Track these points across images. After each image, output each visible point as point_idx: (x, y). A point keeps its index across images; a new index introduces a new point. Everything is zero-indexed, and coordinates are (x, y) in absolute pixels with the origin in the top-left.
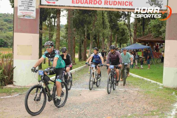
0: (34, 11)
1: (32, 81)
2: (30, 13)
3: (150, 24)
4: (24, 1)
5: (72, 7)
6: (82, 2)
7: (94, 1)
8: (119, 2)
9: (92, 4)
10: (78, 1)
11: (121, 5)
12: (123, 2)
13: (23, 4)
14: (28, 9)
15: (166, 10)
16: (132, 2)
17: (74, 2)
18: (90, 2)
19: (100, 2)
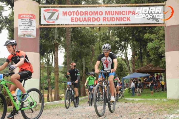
0: (34, 30)
2: (31, 32)
3: (148, 47)
4: (25, 21)
5: (71, 25)
6: (81, 20)
7: (93, 18)
8: (117, 18)
9: (90, 21)
10: (77, 20)
11: (119, 21)
12: (121, 18)
13: (23, 24)
14: (28, 29)
15: (164, 23)
16: (129, 17)
17: (73, 20)
18: (88, 20)
19: (98, 19)
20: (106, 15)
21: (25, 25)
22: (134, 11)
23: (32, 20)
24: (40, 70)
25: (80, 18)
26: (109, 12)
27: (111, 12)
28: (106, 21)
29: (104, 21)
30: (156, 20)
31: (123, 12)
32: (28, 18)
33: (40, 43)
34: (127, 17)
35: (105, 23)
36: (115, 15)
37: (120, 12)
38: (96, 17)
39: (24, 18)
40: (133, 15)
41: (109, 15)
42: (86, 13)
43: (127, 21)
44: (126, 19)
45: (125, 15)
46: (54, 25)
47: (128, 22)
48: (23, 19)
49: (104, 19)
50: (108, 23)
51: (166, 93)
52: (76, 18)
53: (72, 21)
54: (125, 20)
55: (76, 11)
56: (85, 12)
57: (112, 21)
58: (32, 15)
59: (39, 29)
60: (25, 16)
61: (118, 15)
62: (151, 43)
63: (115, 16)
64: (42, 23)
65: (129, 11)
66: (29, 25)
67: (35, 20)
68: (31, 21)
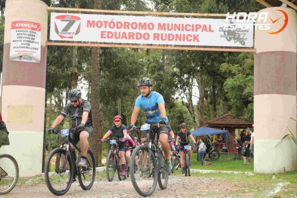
0: (37, 49)
1: (31, 169)
2: (31, 52)
3: (225, 85)
4: (22, 32)
5: (101, 43)
6: (118, 36)
7: (137, 34)
8: (177, 35)
9: (133, 39)
10: (110, 35)
11: (180, 40)
12: (184, 35)
13: (20, 37)
14: (28, 46)
15: (253, 48)
16: (198, 35)
17: (104, 36)
18: (130, 36)
19: (146, 36)
20: (159, 29)
21: (22, 39)
22: (205, 26)
23: (35, 31)
24: (45, 116)
25: (116, 33)
26: (164, 25)
27: (168, 25)
28: (158, 39)
29: (156, 39)
30: (241, 42)
31: (188, 27)
32: (27, 28)
33: (47, 71)
34: (194, 35)
35: (156, 42)
36: (175, 30)
37: (183, 25)
38: (143, 32)
39: (21, 27)
40: (204, 31)
41: (165, 30)
42: (127, 25)
43: (194, 41)
44: (192, 38)
45: (191, 31)
46: (73, 42)
47: (196, 43)
48: (20, 30)
49: (156, 36)
50: (161, 42)
51: (253, 161)
52: (109, 33)
53: (102, 37)
54: (191, 40)
55: (110, 20)
56: (125, 23)
57: (169, 40)
58: (35, 24)
59: (46, 48)
60: (22, 25)
61: (179, 30)
62: (231, 79)
63: (173, 32)
64: (51, 38)
65: (197, 25)
66: (29, 40)
67: (40, 33)
68: (33, 34)
